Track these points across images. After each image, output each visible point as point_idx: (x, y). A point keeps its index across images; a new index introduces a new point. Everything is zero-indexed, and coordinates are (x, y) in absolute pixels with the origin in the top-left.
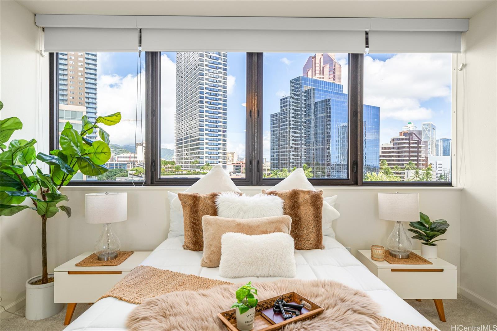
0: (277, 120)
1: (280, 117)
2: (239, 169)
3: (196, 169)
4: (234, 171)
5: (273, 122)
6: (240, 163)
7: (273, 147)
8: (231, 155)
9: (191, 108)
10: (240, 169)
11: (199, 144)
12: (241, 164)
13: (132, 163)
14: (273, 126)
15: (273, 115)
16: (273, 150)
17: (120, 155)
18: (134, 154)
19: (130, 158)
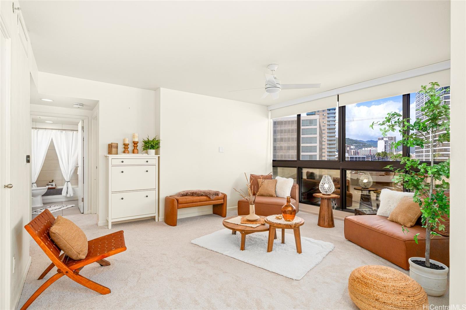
13: (372, 157)
17: (362, 149)
18: (375, 148)
19: (370, 151)
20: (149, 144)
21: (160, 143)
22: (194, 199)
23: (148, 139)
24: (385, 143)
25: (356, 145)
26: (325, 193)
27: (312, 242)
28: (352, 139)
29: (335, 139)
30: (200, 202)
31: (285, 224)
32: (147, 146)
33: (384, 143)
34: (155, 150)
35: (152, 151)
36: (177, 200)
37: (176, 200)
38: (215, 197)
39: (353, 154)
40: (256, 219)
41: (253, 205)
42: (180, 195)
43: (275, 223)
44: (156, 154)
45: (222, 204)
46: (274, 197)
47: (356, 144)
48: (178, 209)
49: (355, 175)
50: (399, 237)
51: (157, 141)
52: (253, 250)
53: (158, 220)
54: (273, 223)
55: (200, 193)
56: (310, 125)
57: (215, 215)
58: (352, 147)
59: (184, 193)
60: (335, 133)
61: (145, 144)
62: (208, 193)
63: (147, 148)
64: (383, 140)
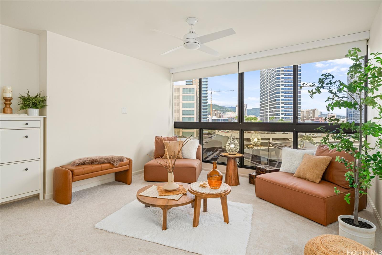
6: (319, 119)
8: (312, 112)
9: (271, 76)
11: (276, 104)
13: (232, 119)
17: (225, 113)
18: (234, 113)
19: (231, 115)
20: (29, 101)
21: (47, 100)
22: (94, 167)
23: (28, 95)
25: (221, 110)
26: (231, 153)
27: (232, 206)
28: (219, 105)
29: (207, 105)
30: (101, 171)
31: (214, 194)
32: (27, 103)
34: (38, 109)
35: (35, 111)
36: (72, 171)
37: (70, 172)
38: (119, 163)
39: (219, 117)
40: (176, 188)
41: (172, 173)
42: (75, 164)
43: (203, 193)
44: (40, 115)
45: (127, 171)
46: (181, 158)
48: (73, 182)
49: (222, 133)
50: (317, 195)
51: (42, 98)
52: (176, 226)
53: (44, 198)
54: (200, 193)
55: (101, 160)
56: (190, 93)
57: (117, 182)
58: (219, 112)
59: (81, 162)
60: (207, 100)
61: (24, 101)
62: (111, 159)
63: (26, 106)
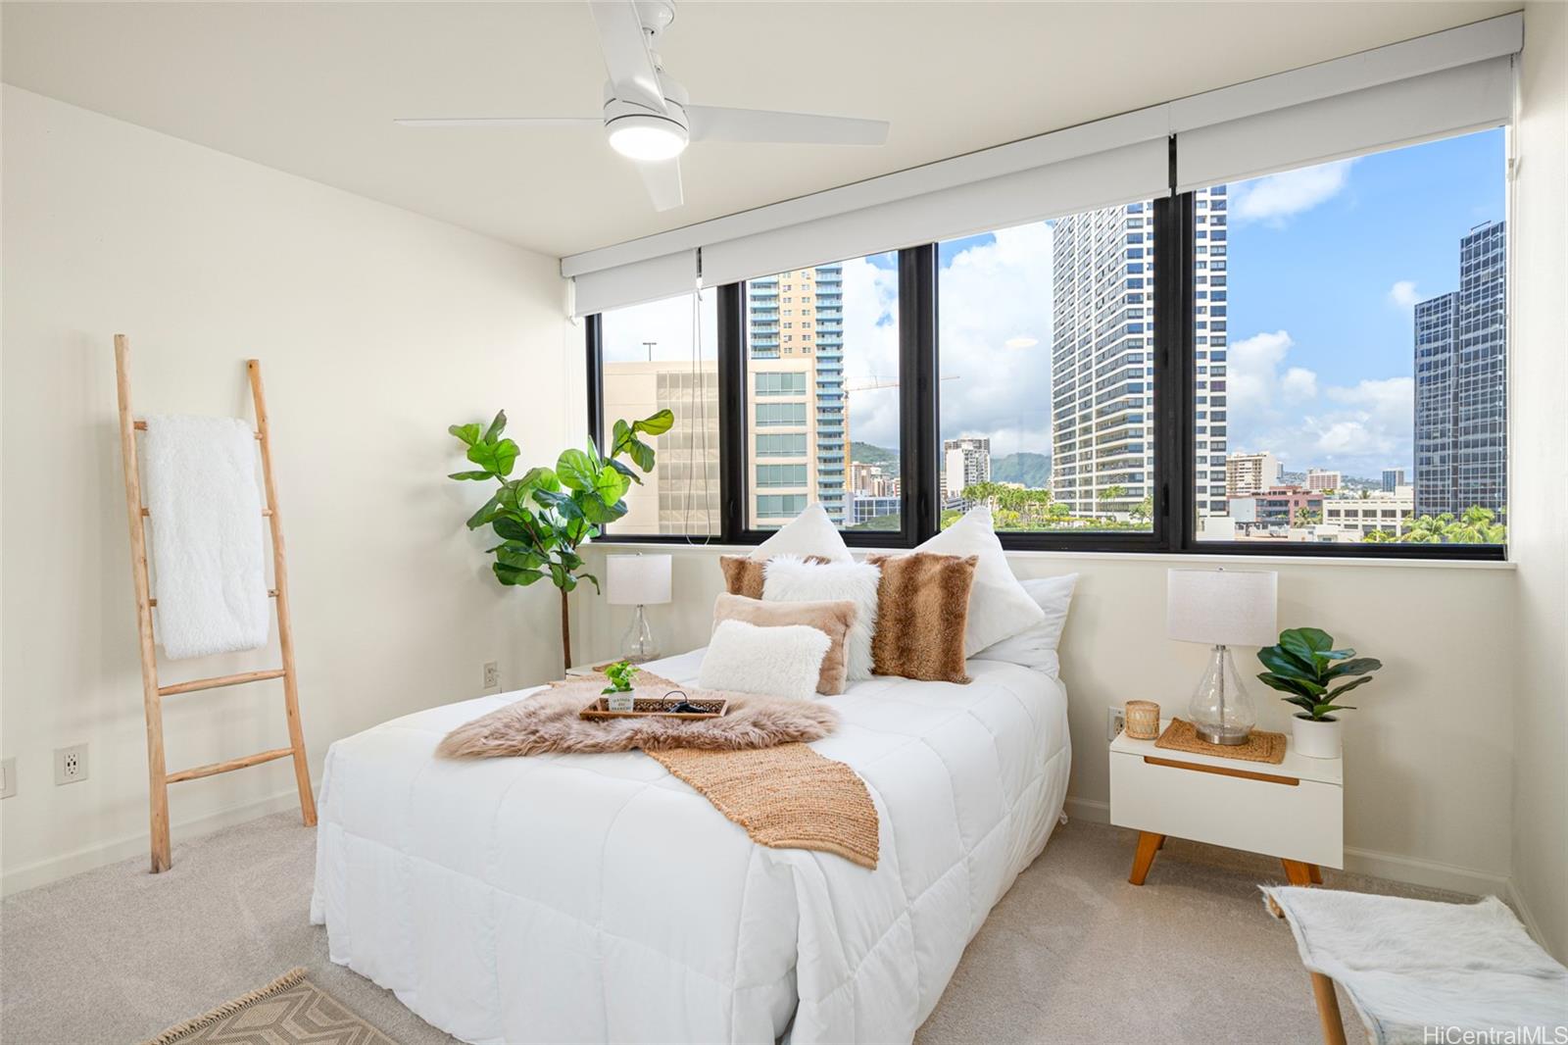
0: (1444, 323)
1: (1463, 308)
2: (1279, 513)
3: (1116, 514)
4: (1259, 519)
5: (1425, 332)
6: (1284, 493)
7: (1425, 428)
8: (1249, 465)
9: (1101, 321)
10: (1286, 513)
11: (1125, 435)
12: (1290, 494)
14: (1426, 346)
15: (1426, 306)
16: (1429, 438)
24: (967, 459)
25: (883, 463)
29: (843, 442)
33: (963, 456)
39: (876, 493)
47: (884, 460)
56: (784, 393)
58: (874, 470)
60: (841, 424)
64: (960, 450)
